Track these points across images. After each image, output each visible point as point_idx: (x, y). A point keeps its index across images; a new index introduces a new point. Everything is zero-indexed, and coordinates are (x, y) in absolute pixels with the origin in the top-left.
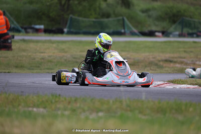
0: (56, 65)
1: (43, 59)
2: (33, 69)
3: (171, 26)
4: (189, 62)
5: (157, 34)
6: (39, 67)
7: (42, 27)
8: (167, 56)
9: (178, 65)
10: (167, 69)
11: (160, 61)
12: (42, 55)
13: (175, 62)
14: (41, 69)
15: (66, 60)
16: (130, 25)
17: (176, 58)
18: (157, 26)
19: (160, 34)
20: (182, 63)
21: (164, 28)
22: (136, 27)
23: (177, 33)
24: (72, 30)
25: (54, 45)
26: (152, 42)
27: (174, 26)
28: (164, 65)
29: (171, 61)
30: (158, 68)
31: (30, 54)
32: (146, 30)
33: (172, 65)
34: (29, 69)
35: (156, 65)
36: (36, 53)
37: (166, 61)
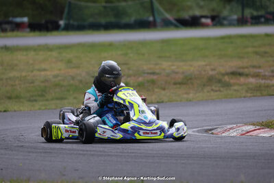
0: (68, 91)
1: (46, 81)
2: (36, 101)
3: (225, 7)
4: (267, 74)
5: (204, 20)
6: (42, 96)
7: (25, 20)
8: (233, 64)
9: (252, 80)
10: (236, 88)
11: (223, 75)
12: (43, 73)
13: (247, 75)
14: (47, 100)
15: (81, 81)
16: (161, 9)
17: (247, 68)
18: (201, 7)
19: (208, 21)
20: (256, 76)
21: (213, 10)
22: (169, 10)
23: (235, 17)
24: (71, 22)
25: (55, 54)
26: (202, 39)
27: (228, 7)
28: (232, 81)
29: (241, 74)
30: (223, 87)
31: (24, 74)
32: (186, 15)
33: (242, 80)
34: (30, 101)
35: (219, 81)
36: (32, 71)
37: (234, 74)
